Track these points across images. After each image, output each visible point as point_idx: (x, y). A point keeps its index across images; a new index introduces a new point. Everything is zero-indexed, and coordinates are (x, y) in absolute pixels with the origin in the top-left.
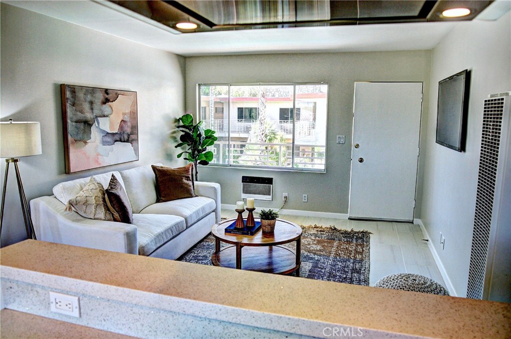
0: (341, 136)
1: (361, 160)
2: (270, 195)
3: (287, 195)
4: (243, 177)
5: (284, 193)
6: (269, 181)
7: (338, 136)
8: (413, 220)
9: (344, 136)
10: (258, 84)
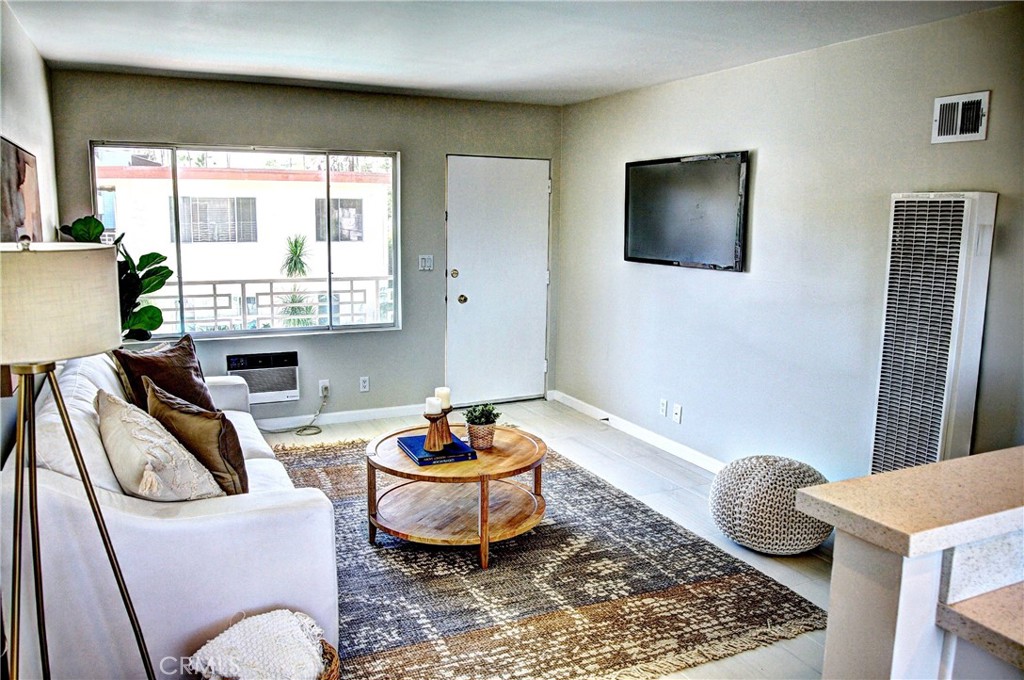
0: (426, 257)
1: (463, 299)
2: (295, 388)
3: (327, 384)
4: (229, 359)
5: (320, 381)
6: (290, 359)
7: (420, 257)
8: (545, 393)
9: (431, 257)
10: (252, 147)
